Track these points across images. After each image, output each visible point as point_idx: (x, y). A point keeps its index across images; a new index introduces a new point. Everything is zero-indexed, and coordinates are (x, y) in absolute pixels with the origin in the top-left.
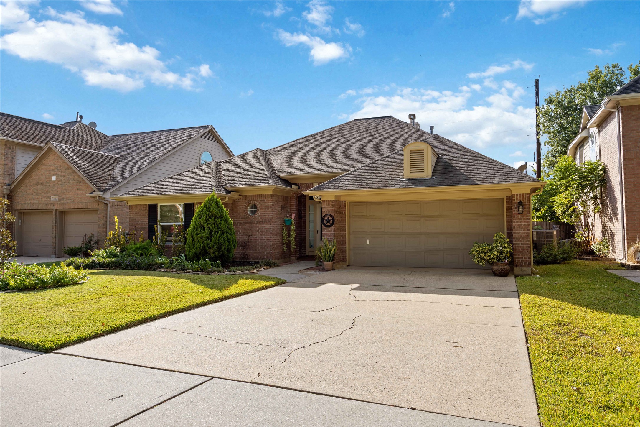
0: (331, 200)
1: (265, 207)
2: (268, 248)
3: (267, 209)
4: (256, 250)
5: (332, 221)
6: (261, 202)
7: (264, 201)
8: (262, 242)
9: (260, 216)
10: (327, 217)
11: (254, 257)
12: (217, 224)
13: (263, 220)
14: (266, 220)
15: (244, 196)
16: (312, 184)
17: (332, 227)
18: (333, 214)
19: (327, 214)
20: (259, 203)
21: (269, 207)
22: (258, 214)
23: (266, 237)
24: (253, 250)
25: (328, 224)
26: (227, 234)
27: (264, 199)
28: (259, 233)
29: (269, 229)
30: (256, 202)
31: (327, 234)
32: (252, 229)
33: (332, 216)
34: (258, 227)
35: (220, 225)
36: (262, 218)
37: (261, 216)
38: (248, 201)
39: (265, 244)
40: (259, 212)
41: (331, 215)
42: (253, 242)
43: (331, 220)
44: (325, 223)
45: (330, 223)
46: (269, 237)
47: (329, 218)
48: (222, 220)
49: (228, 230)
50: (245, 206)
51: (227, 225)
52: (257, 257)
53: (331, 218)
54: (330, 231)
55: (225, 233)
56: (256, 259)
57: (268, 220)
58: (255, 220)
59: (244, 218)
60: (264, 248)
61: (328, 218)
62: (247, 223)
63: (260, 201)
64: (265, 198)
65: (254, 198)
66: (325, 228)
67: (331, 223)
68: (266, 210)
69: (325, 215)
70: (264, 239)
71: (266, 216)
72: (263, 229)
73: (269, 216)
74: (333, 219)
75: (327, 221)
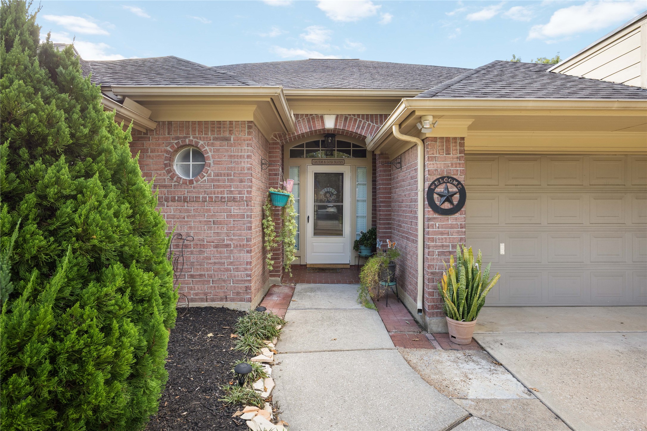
0: (455, 138)
1: (231, 156)
2: (237, 270)
3: (237, 163)
4: (201, 275)
5: (457, 196)
6: (218, 143)
7: (227, 139)
8: (220, 253)
9: (213, 180)
10: (444, 185)
11: (196, 294)
12: (43, 197)
13: (222, 192)
14: (231, 192)
15: (164, 122)
16: (322, 117)
17: (457, 215)
18: (461, 178)
19: (443, 178)
20: (213, 145)
21: (241, 157)
22: (209, 175)
23: (232, 240)
24: (192, 276)
25: (447, 206)
26: (127, 266)
27: (227, 135)
28: (210, 228)
29: (243, 216)
30: (201, 142)
31: (442, 233)
32: (188, 217)
33: (459, 183)
34: (209, 211)
35: (67, 208)
36: (218, 187)
37: (218, 181)
38: (177, 138)
39: (229, 257)
40: (212, 170)
41: (454, 179)
42: (192, 253)
43: (455, 194)
44: (438, 203)
45: (451, 202)
46: (241, 240)
47: (450, 190)
48: (88, 175)
49: (137, 240)
50: (167, 152)
51: (126, 209)
52: (206, 294)
53: (455, 189)
54: (452, 226)
55: (118, 268)
56: (202, 300)
57: (240, 193)
58: (199, 193)
59: (165, 186)
60: (228, 270)
61: (447, 188)
62: (173, 200)
63: (215, 139)
64: (231, 132)
65: (194, 131)
66: (436, 216)
67: (455, 203)
68: (233, 165)
69: (438, 179)
70: (228, 246)
71: (231, 181)
72: (223, 217)
73: (241, 181)
74: (462, 192)
75: (441, 195)
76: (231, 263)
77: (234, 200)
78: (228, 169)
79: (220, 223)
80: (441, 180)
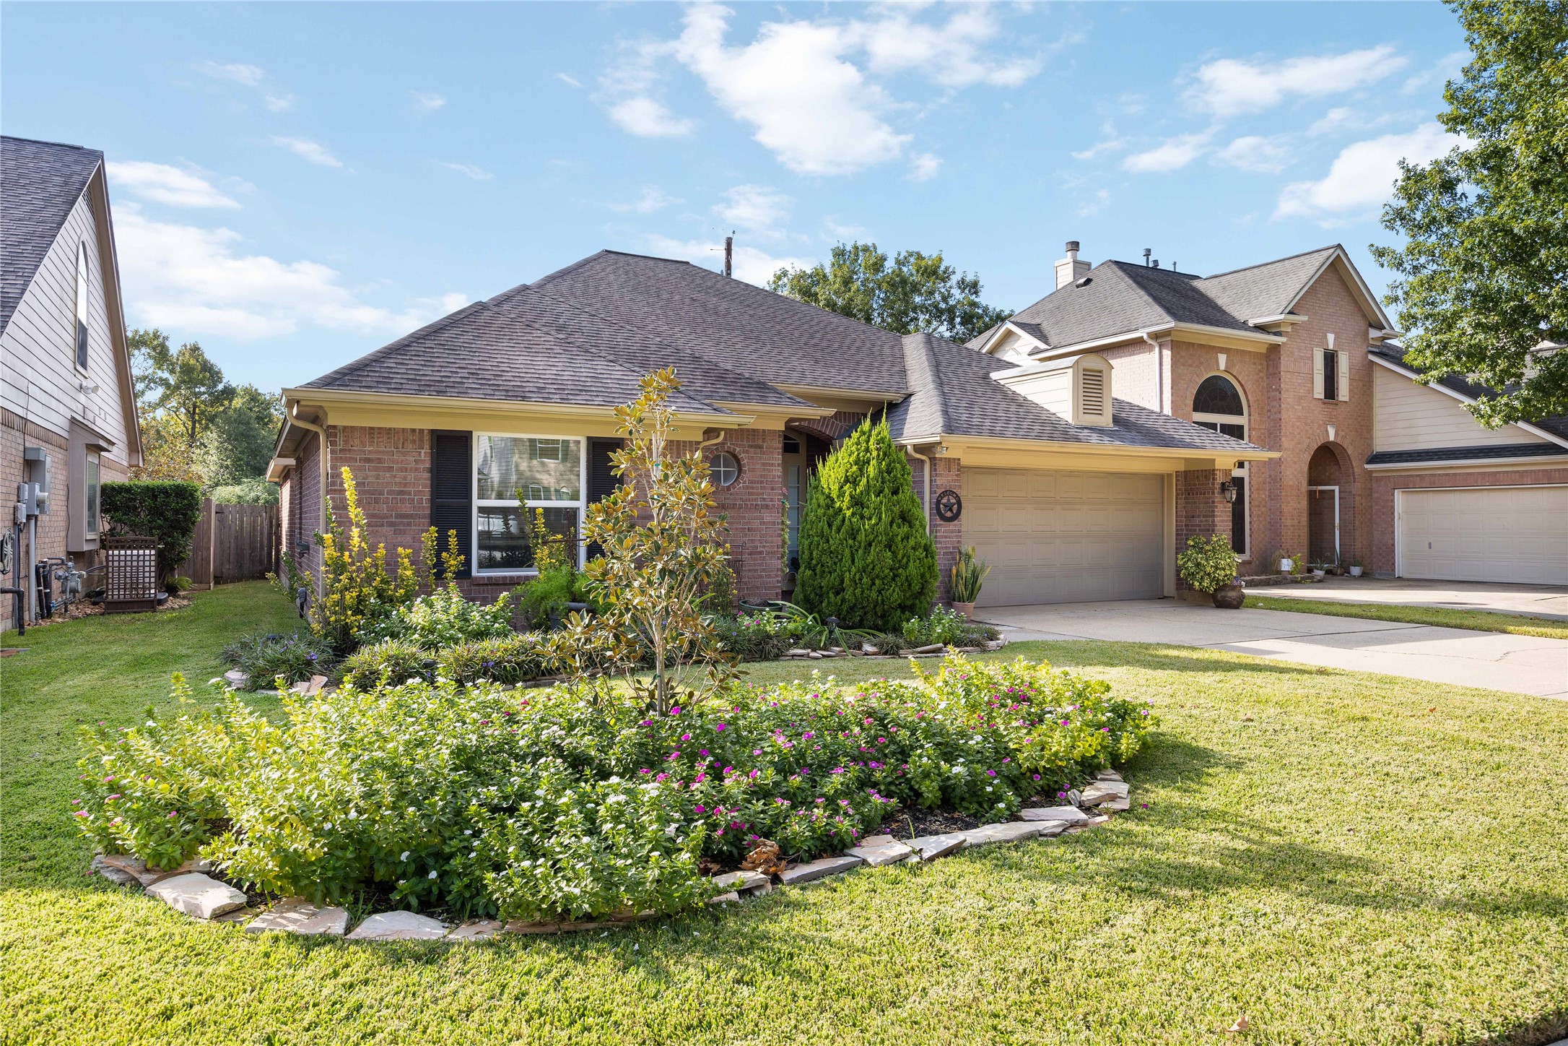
0: (955, 459)
1: (763, 464)
2: (769, 576)
3: (770, 471)
5: (956, 506)
6: (753, 450)
7: (761, 447)
9: (748, 488)
10: (947, 498)
13: (756, 500)
14: (764, 499)
17: (956, 522)
18: (958, 491)
19: (947, 491)
20: (747, 452)
21: (772, 465)
22: (745, 482)
23: (764, 547)
25: (949, 514)
27: (760, 442)
29: (774, 523)
31: (946, 537)
33: (957, 496)
36: (753, 494)
37: (753, 488)
40: (746, 477)
41: (953, 492)
43: (955, 504)
44: (942, 512)
45: (952, 511)
46: (772, 547)
47: (951, 501)
53: (954, 501)
54: (953, 532)
57: (772, 500)
58: (735, 499)
60: (761, 577)
61: (949, 500)
63: (750, 446)
64: (764, 440)
65: (731, 437)
66: (942, 523)
67: (954, 512)
68: (764, 473)
69: (942, 493)
70: (761, 553)
71: (764, 488)
72: (756, 524)
73: (773, 489)
74: (959, 503)
75: (945, 506)
76: (764, 570)
77: (767, 506)
78: (761, 476)
79: (755, 530)
80: (945, 493)
